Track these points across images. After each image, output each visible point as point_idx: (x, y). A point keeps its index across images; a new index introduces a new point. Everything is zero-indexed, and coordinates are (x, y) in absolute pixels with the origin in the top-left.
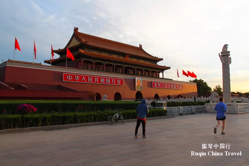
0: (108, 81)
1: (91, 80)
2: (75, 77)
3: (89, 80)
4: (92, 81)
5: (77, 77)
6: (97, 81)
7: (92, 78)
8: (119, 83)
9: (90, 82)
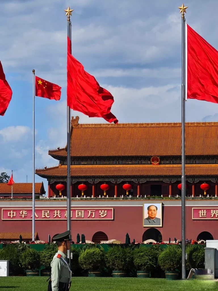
0: (80, 213)
1: (46, 214)
2: (21, 212)
3: (43, 214)
4: (49, 217)
5: (24, 212)
6: (57, 216)
7: (48, 211)
8: (102, 216)
9: (45, 217)
